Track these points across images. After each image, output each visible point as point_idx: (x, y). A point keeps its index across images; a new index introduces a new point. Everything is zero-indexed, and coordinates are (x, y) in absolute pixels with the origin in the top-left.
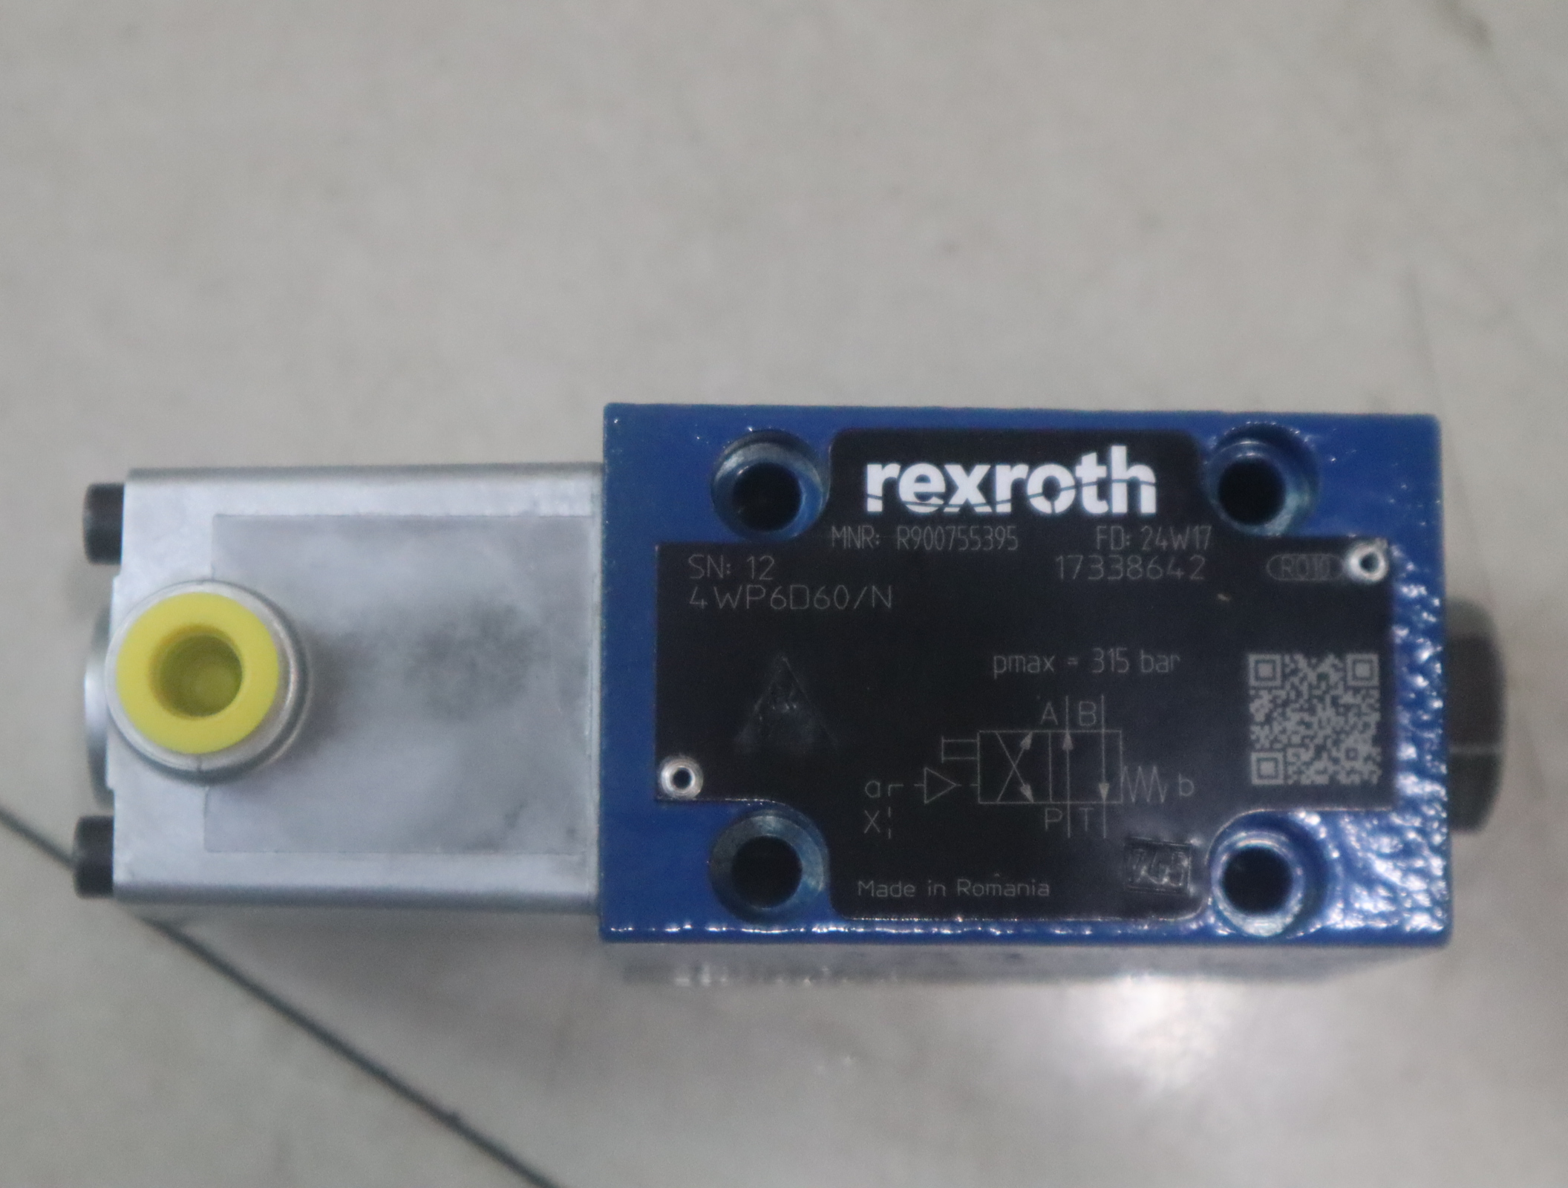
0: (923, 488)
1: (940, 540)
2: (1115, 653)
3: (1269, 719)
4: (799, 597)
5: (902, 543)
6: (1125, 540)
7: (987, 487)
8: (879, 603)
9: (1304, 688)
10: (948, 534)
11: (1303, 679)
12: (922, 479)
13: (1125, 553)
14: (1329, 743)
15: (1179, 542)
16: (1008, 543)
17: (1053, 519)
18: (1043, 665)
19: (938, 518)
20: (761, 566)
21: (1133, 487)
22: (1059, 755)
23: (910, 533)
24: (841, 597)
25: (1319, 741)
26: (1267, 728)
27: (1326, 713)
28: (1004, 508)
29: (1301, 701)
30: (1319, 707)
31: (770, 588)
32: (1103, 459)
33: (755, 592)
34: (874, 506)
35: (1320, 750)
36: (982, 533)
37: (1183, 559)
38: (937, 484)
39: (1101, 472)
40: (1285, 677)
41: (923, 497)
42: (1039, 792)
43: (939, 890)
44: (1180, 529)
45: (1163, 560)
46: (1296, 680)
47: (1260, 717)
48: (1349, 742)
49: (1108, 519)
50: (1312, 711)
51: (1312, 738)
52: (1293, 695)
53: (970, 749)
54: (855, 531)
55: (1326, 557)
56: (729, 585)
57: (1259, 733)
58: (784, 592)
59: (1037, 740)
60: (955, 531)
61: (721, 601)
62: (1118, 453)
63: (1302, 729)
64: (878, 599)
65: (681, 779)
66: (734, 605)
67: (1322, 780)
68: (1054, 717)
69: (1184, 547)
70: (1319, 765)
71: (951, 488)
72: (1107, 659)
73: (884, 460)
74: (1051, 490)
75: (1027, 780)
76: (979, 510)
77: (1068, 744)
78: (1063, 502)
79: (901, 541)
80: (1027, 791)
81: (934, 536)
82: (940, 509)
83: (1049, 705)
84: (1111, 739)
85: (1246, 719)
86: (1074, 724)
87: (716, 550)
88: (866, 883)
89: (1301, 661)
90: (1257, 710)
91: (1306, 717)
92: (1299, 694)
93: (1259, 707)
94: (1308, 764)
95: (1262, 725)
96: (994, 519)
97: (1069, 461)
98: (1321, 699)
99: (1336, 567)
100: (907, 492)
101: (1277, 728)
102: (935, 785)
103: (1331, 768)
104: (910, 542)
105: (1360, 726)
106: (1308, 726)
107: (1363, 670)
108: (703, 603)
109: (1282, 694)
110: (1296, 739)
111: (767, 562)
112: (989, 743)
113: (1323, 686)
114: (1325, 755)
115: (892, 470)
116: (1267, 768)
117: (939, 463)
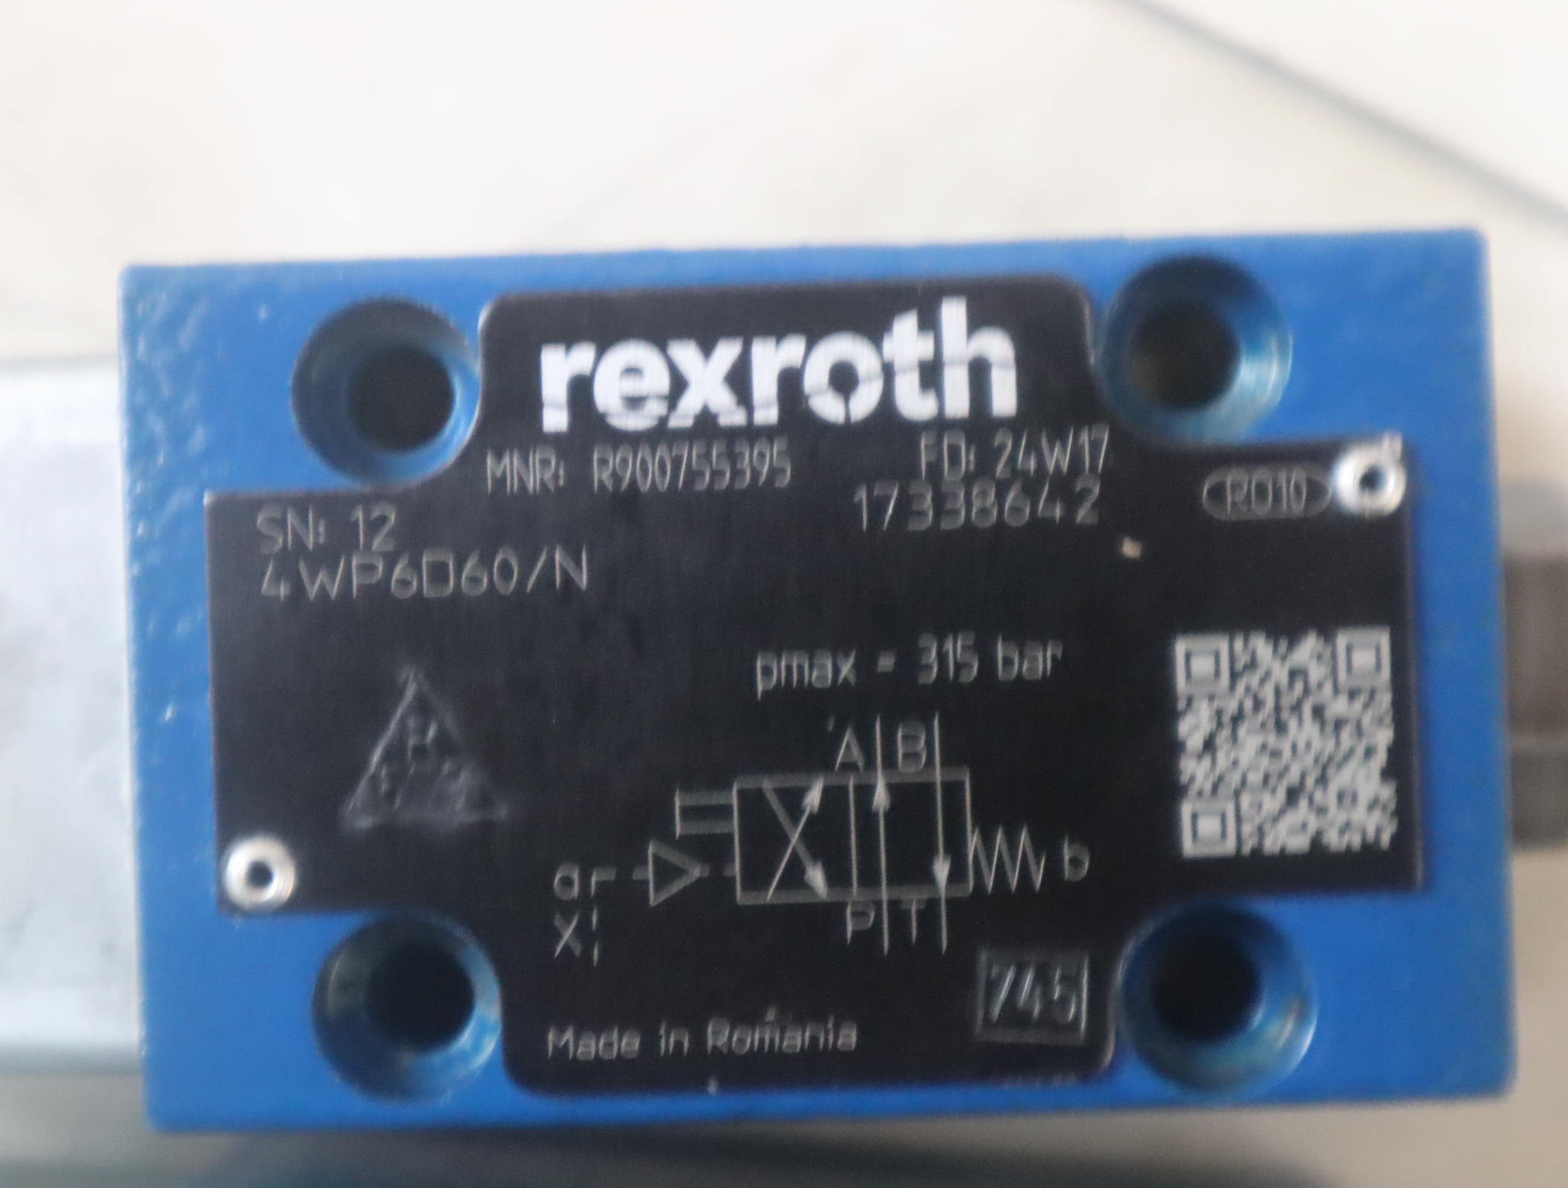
0: (633, 386)
1: (663, 472)
2: (956, 647)
3: (1209, 745)
4: (439, 573)
5: (600, 481)
6: (967, 459)
7: (739, 379)
8: (568, 580)
9: (1268, 694)
10: (677, 463)
11: (1263, 681)
12: (632, 371)
13: (969, 480)
14: (1310, 781)
15: (1057, 458)
16: (774, 472)
17: (849, 432)
18: (836, 671)
19: (660, 434)
20: (375, 526)
21: (979, 371)
22: (867, 816)
23: (614, 461)
24: (506, 569)
25: (1294, 776)
26: (1206, 762)
27: (1304, 732)
28: (767, 413)
29: (1261, 717)
30: (1293, 724)
31: (391, 561)
32: (929, 323)
33: (368, 568)
34: (555, 418)
35: (1293, 795)
36: (733, 457)
37: (1065, 487)
38: (657, 379)
39: (924, 348)
40: (1234, 676)
41: (634, 402)
42: (837, 877)
43: (679, 1044)
44: (1058, 435)
45: (1031, 489)
46: (1253, 679)
47: (1194, 742)
48: (1340, 780)
49: (940, 424)
50: (1281, 727)
51: (1281, 776)
52: (1249, 704)
53: (725, 811)
54: (525, 460)
55: (1298, 475)
56: (327, 557)
57: (1193, 769)
58: (415, 565)
59: (833, 797)
60: (690, 454)
61: (313, 583)
62: (953, 314)
63: (1265, 761)
64: (565, 572)
65: (260, 875)
66: (334, 591)
67: (1299, 843)
68: (856, 754)
69: (1065, 466)
70: (1293, 818)
71: (679, 385)
72: (942, 657)
73: (569, 339)
74: (843, 379)
75: (815, 857)
76: (724, 421)
77: (881, 798)
78: (865, 401)
79: (601, 475)
80: (816, 877)
81: (653, 468)
82: (663, 421)
83: (848, 737)
84: (952, 791)
85: (1174, 748)
86: (890, 762)
87: (302, 504)
88: (561, 1031)
89: (1262, 646)
90: (1190, 733)
91: (1272, 739)
92: (1258, 704)
93: (1193, 728)
94: (1276, 819)
95: (1200, 757)
96: (751, 433)
97: (875, 331)
98: (1297, 708)
99: (1317, 490)
100: (607, 396)
101: (1222, 760)
102: (666, 873)
103: (1313, 824)
104: (616, 478)
105: (1360, 751)
106: (1275, 754)
107: (1363, 659)
108: (283, 590)
109: (1231, 707)
110: (1255, 778)
111: (383, 520)
112: (752, 801)
113: (1299, 687)
114: (1303, 803)
115: (582, 357)
116: (1209, 826)
117: (660, 342)
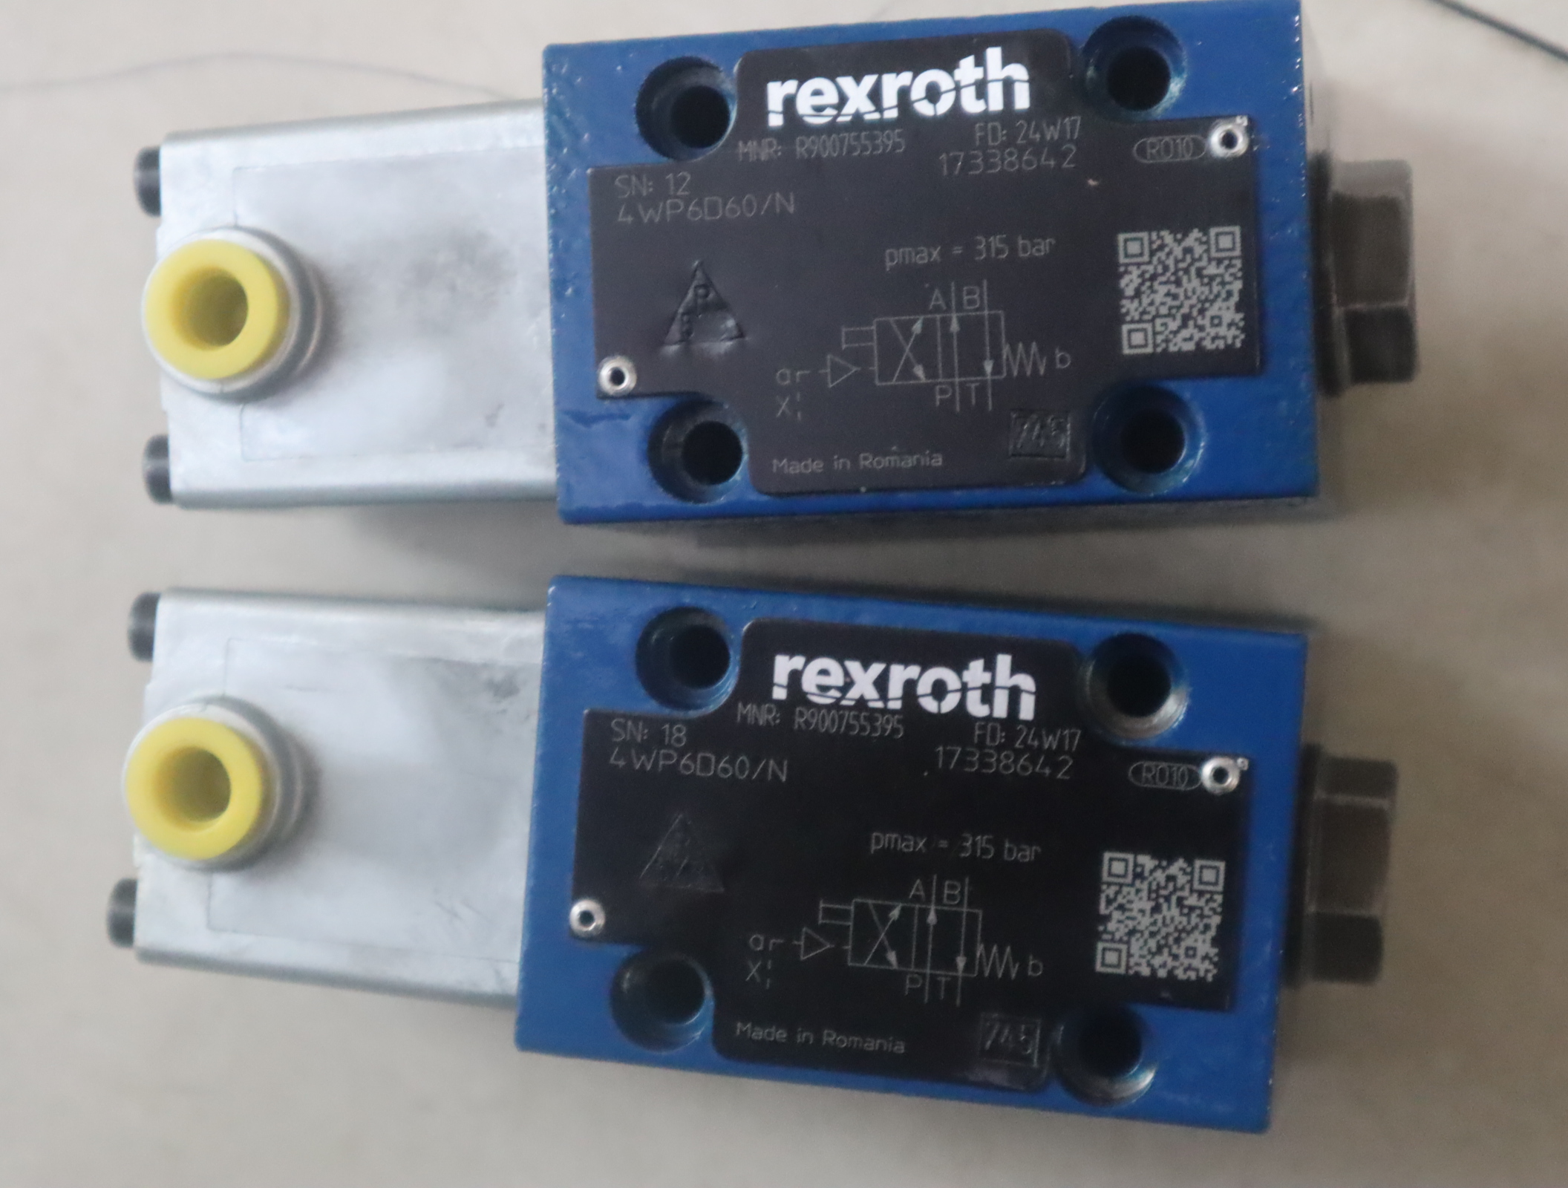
0: (819, 101)
1: (834, 146)
2: (996, 241)
3: (1138, 294)
4: (713, 210)
5: (801, 154)
6: (1002, 135)
7: (875, 95)
8: (783, 210)
9: (1171, 262)
10: (842, 141)
11: (1169, 254)
12: (817, 92)
13: (1003, 146)
14: (1195, 313)
15: (1052, 133)
16: (896, 146)
17: (936, 121)
18: (930, 255)
19: (832, 127)
20: (678, 183)
21: (1008, 85)
22: (947, 336)
23: (808, 142)
24: (750, 204)
25: (1185, 310)
26: (1136, 302)
27: (1191, 284)
28: (892, 114)
29: (1168, 274)
30: (1185, 279)
31: (688, 201)
32: (980, 62)
33: (675, 206)
34: (776, 120)
35: (1186, 319)
36: (872, 138)
37: (1056, 150)
38: (831, 97)
39: (978, 73)
40: (1152, 253)
41: (818, 110)
42: (930, 372)
43: (844, 465)
44: (1052, 121)
45: (1037, 153)
46: (1162, 255)
47: (1130, 292)
48: (1213, 311)
49: (986, 116)
50: (1178, 283)
51: (1179, 308)
52: (1160, 270)
53: (868, 336)
54: (759, 144)
55: (1189, 137)
56: (653, 201)
57: (1130, 307)
58: (700, 204)
59: (926, 325)
60: (849, 137)
61: (646, 215)
62: (994, 54)
63: (1169, 301)
64: (782, 205)
65: (617, 377)
66: (657, 220)
67: (1189, 347)
68: (941, 302)
69: (1056, 137)
70: (1185, 333)
71: (843, 99)
72: (988, 247)
73: (782, 78)
74: (933, 93)
75: (919, 362)
76: (868, 117)
77: (955, 327)
78: (945, 105)
79: (800, 151)
80: (919, 371)
81: (829, 144)
82: (834, 118)
83: (937, 293)
84: (994, 320)
85: (1119, 294)
86: (960, 307)
87: (639, 171)
88: (781, 460)
89: (1168, 237)
90: (1127, 285)
91: (1173, 289)
92: (1166, 268)
93: (1129, 283)
94: (1175, 333)
95: (1132, 298)
96: (882, 125)
97: (949, 66)
98: (1186, 271)
99: (1200, 146)
100: (804, 106)
101: (1145, 301)
102: (837, 371)
103: (1197, 336)
104: (808, 151)
105: (1224, 295)
106: (1175, 297)
107: (1225, 242)
108: (630, 219)
109: (1150, 269)
110: (1164, 310)
111: (684, 179)
112: (884, 330)
113: (1188, 258)
114: (1191, 323)
115: (791, 86)
116: (1138, 338)
117: (832, 77)
